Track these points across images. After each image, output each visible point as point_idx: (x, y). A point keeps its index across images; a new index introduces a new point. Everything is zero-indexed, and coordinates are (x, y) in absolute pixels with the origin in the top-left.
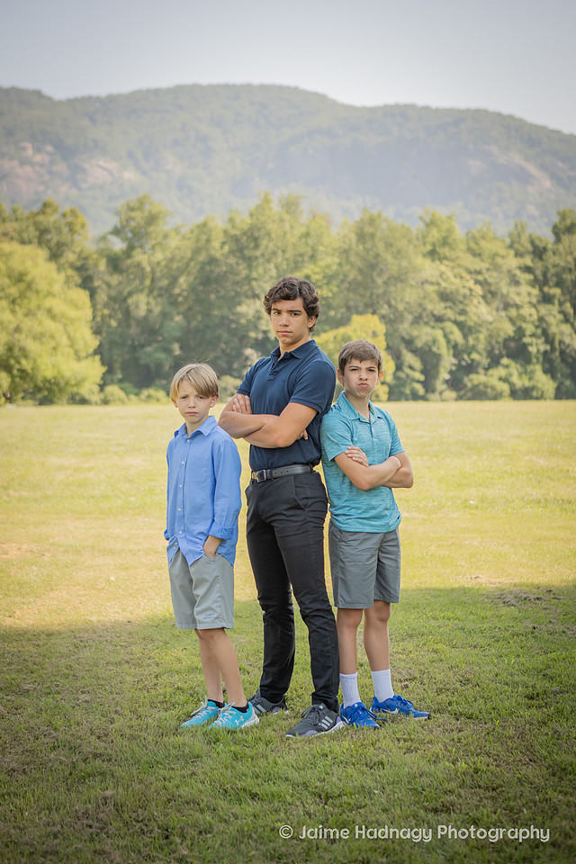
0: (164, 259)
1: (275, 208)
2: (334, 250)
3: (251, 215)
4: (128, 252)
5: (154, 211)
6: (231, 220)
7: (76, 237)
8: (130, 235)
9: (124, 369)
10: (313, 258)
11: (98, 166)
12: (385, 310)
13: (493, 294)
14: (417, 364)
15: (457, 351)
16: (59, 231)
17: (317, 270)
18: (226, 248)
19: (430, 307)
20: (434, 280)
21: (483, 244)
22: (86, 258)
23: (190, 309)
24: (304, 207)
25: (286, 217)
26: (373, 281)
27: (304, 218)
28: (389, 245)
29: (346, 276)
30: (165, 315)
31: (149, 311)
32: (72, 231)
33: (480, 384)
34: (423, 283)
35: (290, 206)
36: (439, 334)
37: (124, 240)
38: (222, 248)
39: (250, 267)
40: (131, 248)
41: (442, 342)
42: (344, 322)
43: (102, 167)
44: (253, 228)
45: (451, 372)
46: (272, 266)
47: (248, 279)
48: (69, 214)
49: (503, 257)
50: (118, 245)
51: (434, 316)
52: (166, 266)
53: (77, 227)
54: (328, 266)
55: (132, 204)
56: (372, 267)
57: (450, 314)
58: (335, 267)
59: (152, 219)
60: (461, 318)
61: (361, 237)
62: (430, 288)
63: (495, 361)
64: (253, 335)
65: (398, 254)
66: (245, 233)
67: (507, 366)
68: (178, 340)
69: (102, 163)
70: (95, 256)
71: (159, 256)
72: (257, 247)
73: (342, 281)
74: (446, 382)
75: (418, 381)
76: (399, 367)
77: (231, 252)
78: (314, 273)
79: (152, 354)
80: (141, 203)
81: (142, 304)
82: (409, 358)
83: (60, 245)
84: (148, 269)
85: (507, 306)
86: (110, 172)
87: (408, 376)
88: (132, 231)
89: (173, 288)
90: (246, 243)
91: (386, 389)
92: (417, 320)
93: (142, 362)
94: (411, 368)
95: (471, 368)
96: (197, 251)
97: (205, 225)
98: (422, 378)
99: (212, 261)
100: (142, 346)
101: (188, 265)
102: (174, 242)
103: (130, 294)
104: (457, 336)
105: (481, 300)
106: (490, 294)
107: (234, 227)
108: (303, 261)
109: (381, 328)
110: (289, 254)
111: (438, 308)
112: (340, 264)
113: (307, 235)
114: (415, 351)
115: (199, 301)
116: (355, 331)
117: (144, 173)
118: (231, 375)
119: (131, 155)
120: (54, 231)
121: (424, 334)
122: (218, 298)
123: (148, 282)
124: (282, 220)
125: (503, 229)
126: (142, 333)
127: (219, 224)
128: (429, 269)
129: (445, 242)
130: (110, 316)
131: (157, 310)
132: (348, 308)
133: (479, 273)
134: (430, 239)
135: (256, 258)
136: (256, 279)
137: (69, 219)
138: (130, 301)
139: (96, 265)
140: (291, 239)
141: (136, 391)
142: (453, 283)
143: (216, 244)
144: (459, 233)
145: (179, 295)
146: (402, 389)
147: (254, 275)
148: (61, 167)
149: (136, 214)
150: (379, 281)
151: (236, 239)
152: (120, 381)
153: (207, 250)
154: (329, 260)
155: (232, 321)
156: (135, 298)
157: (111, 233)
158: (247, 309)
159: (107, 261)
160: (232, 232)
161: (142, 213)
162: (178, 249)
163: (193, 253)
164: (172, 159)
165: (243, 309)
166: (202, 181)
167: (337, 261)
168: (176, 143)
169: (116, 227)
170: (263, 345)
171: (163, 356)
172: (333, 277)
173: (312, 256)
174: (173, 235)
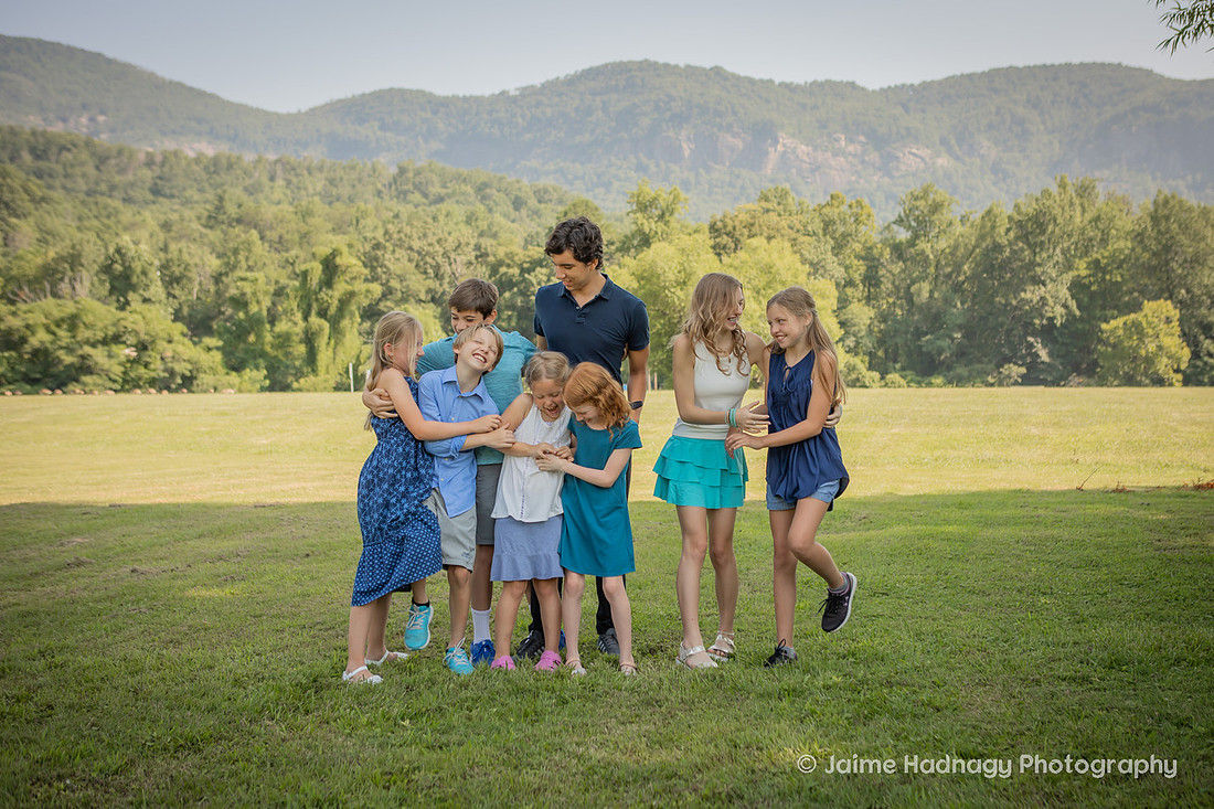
0: (949, 247)
2: (1128, 233)
3: (1037, 201)
4: (912, 243)
5: (938, 199)
6: (1017, 206)
7: (862, 228)
8: (914, 224)
9: (909, 354)
10: (1104, 241)
11: (910, 153)
12: (1181, 295)
16: (844, 222)
17: (1106, 254)
18: (1012, 234)
22: (871, 248)
23: (974, 296)
24: (1100, 189)
25: (1077, 201)
26: (1168, 264)
27: (1100, 202)
28: (1184, 227)
29: (1137, 259)
30: (947, 301)
31: (932, 298)
32: (857, 221)
37: (909, 227)
38: (1006, 234)
39: (1034, 252)
40: (916, 237)
42: (1137, 307)
43: (914, 154)
44: (1038, 213)
46: (1058, 250)
47: (1033, 264)
48: (854, 205)
50: (903, 235)
52: (951, 253)
53: (863, 218)
54: (1121, 251)
55: (916, 193)
56: (1167, 249)
58: (1126, 251)
59: (936, 208)
61: (1156, 219)
64: (1037, 321)
65: (1195, 236)
66: (1030, 219)
68: (960, 327)
69: (914, 151)
70: (879, 246)
71: (943, 244)
72: (1043, 232)
73: (1134, 265)
76: (1195, 355)
77: (1017, 238)
78: (1103, 257)
79: (933, 341)
80: (926, 192)
81: (924, 291)
82: (1207, 344)
83: (845, 236)
84: (931, 257)
86: (922, 159)
87: (1205, 363)
88: (917, 219)
89: (958, 275)
90: (1033, 228)
91: (1179, 377)
93: (924, 350)
96: (982, 237)
97: (989, 212)
99: (997, 248)
100: (926, 334)
101: (973, 251)
102: (959, 229)
103: (913, 283)
107: (1019, 214)
108: (1093, 245)
109: (1175, 314)
112: (1133, 250)
113: (1097, 219)
116: (1146, 315)
118: (1015, 364)
119: (944, 142)
120: (838, 222)
122: (1001, 284)
123: (932, 270)
124: (1072, 204)
126: (925, 320)
127: (1006, 210)
131: (939, 296)
132: (1140, 293)
135: (1042, 243)
136: (1039, 265)
137: (855, 210)
138: (913, 289)
139: (881, 255)
140: (1079, 223)
141: (918, 378)
143: (1001, 230)
146: (1200, 378)
147: (1038, 259)
148: (874, 156)
149: (921, 203)
151: (1020, 224)
152: (903, 369)
153: (992, 236)
154: (1122, 244)
155: (1016, 308)
156: (917, 286)
157: (894, 223)
158: (1031, 294)
159: (892, 250)
160: (1017, 217)
161: (926, 201)
162: (962, 236)
163: (977, 240)
164: (986, 143)
165: (1028, 296)
166: (1018, 165)
167: (1129, 244)
168: (990, 126)
169: (900, 216)
170: (1048, 332)
171: (945, 343)
172: (1123, 261)
173: (1102, 240)
174: (957, 222)
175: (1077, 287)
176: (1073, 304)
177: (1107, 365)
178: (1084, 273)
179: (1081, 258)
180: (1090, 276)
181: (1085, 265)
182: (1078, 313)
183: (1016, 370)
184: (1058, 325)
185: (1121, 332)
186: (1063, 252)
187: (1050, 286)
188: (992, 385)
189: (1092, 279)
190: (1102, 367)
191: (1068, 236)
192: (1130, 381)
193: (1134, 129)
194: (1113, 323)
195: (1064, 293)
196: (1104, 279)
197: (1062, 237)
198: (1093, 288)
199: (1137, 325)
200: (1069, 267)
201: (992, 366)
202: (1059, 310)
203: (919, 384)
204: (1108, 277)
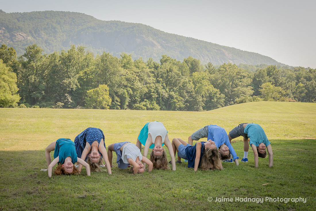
1: (76, 50)
2: (94, 64)
3: (69, 52)
4: (29, 62)
5: (38, 49)
6: (62, 53)
7: (12, 57)
8: (30, 57)
9: (27, 98)
10: (87, 66)
11: (19, 34)
12: (109, 83)
13: (142, 79)
14: (119, 100)
15: (131, 96)
17: (89, 70)
19: (123, 83)
20: (124, 74)
21: (140, 64)
22: (15, 63)
23: (48, 80)
24: (85, 50)
26: (106, 74)
27: (85, 54)
28: (111, 63)
30: (40, 82)
31: (35, 81)
32: (11, 54)
33: (138, 106)
34: (121, 75)
35: (81, 50)
36: (125, 91)
37: (28, 58)
38: (59, 62)
39: (67, 68)
40: (30, 61)
41: (126, 93)
42: (97, 86)
43: (20, 35)
44: (69, 56)
45: (129, 103)
47: (67, 72)
48: (10, 49)
49: (145, 68)
50: (26, 60)
51: (124, 85)
52: (41, 67)
53: (13, 54)
54: (92, 69)
55: (31, 47)
56: (106, 70)
57: (129, 85)
58: (94, 69)
59: (37, 52)
60: (133, 86)
61: (103, 60)
62: (123, 77)
63: (142, 100)
64: (68, 89)
65: (114, 66)
66: (66, 58)
67: (146, 102)
68: (44, 90)
69: (20, 34)
70: (18, 63)
71: (39, 64)
72: (70, 62)
73: (96, 73)
74: (128, 106)
75: (119, 105)
76: (113, 101)
77: (62, 63)
79: (35, 94)
80: (34, 47)
81: (33, 78)
82: (116, 98)
83: (7, 59)
84: (35, 67)
85: (146, 83)
86: (23, 37)
87: (116, 103)
88: (31, 55)
89: (43, 74)
90: (67, 60)
91: (109, 107)
92: (119, 86)
93: (32, 97)
94: (117, 101)
95: (135, 102)
96: (51, 62)
97: (54, 54)
98: (120, 104)
99: (56, 66)
100: (33, 92)
101: (48, 67)
102: (44, 59)
103: (29, 75)
104: (131, 92)
105: (138, 81)
106: (141, 80)
108: (84, 67)
109: (108, 89)
110: (80, 65)
111: (125, 83)
112: (96, 68)
113: (86, 59)
114: (118, 96)
115: (51, 78)
116: (100, 89)
117: (34, 38)
118: (61, 102)
119: (30, 32)
120: (5, 54)
121: (121, 91)
122: (57, 77)
123: (35, 72)
124: (78, 54)
125: (146, 61)
126: (33, 87)
127: (58, 54)
128: (123, 71)
129: (128, 63)
130: (22, 82)
131: (38, 80)
132: (98, 82)
133: (138, 73)
134: (124, 62)
135: (70, 65)
136: (69, 72)
137: (10, 51)
138: (29, 77)
139: (18, 66)
140: (81, 60)
141: (30, 106)
142: (130, 76)
143: (57, 60)
144: (132, 61)
145: (45, 76)
146: (114, 108)
147: (69, 70)
148: (7, 34)
149: (32, 50)
150: (108, 74)
151: (63, 59)
152: (25, 103)
153: (54, 62)
154: (92, 67)
155: (61, 85)
156: (31, 76)
157: (23, 56)
158: (66, 81)
159: (22, 64)
160: (62, 57)
161: (34, 50)
162: (45, 62)
163: (50, 63)
164: (43, 34)
165: (65, 81)
166: (53, 41)
167: (95, 67)
168: (45, 29)
169: (25, 54)
170: (71, 92)
171: (39, 95)
172: (93, 72)
173: (87, 65)
174: (43, 57)
175: (80, 79)
176: (78, 84)
177: (88, 103)
178: (82, 75)
179: (81, 70)
180: (84, 76)
181: (82, 73)
182: (80, 87)
183: (61, 104)
184: (74, 90)
185: (92, 93)
186: (76, 69)
187: (72, 79)
188: (54, 108)
189: (84, 77)
190: (87, 104)
191: (78, 63)
192: (95, 108)
193: (87, 33)
194: (90, 91)
195: (76, 81)
196: (87, 77)
197: (76, 64)
198: (85, 80)
199: (97, 91)
200: (78, 73)
201: (53, 103)
202: (75, 86)
203: (30, 107)
204: (89, 77)
